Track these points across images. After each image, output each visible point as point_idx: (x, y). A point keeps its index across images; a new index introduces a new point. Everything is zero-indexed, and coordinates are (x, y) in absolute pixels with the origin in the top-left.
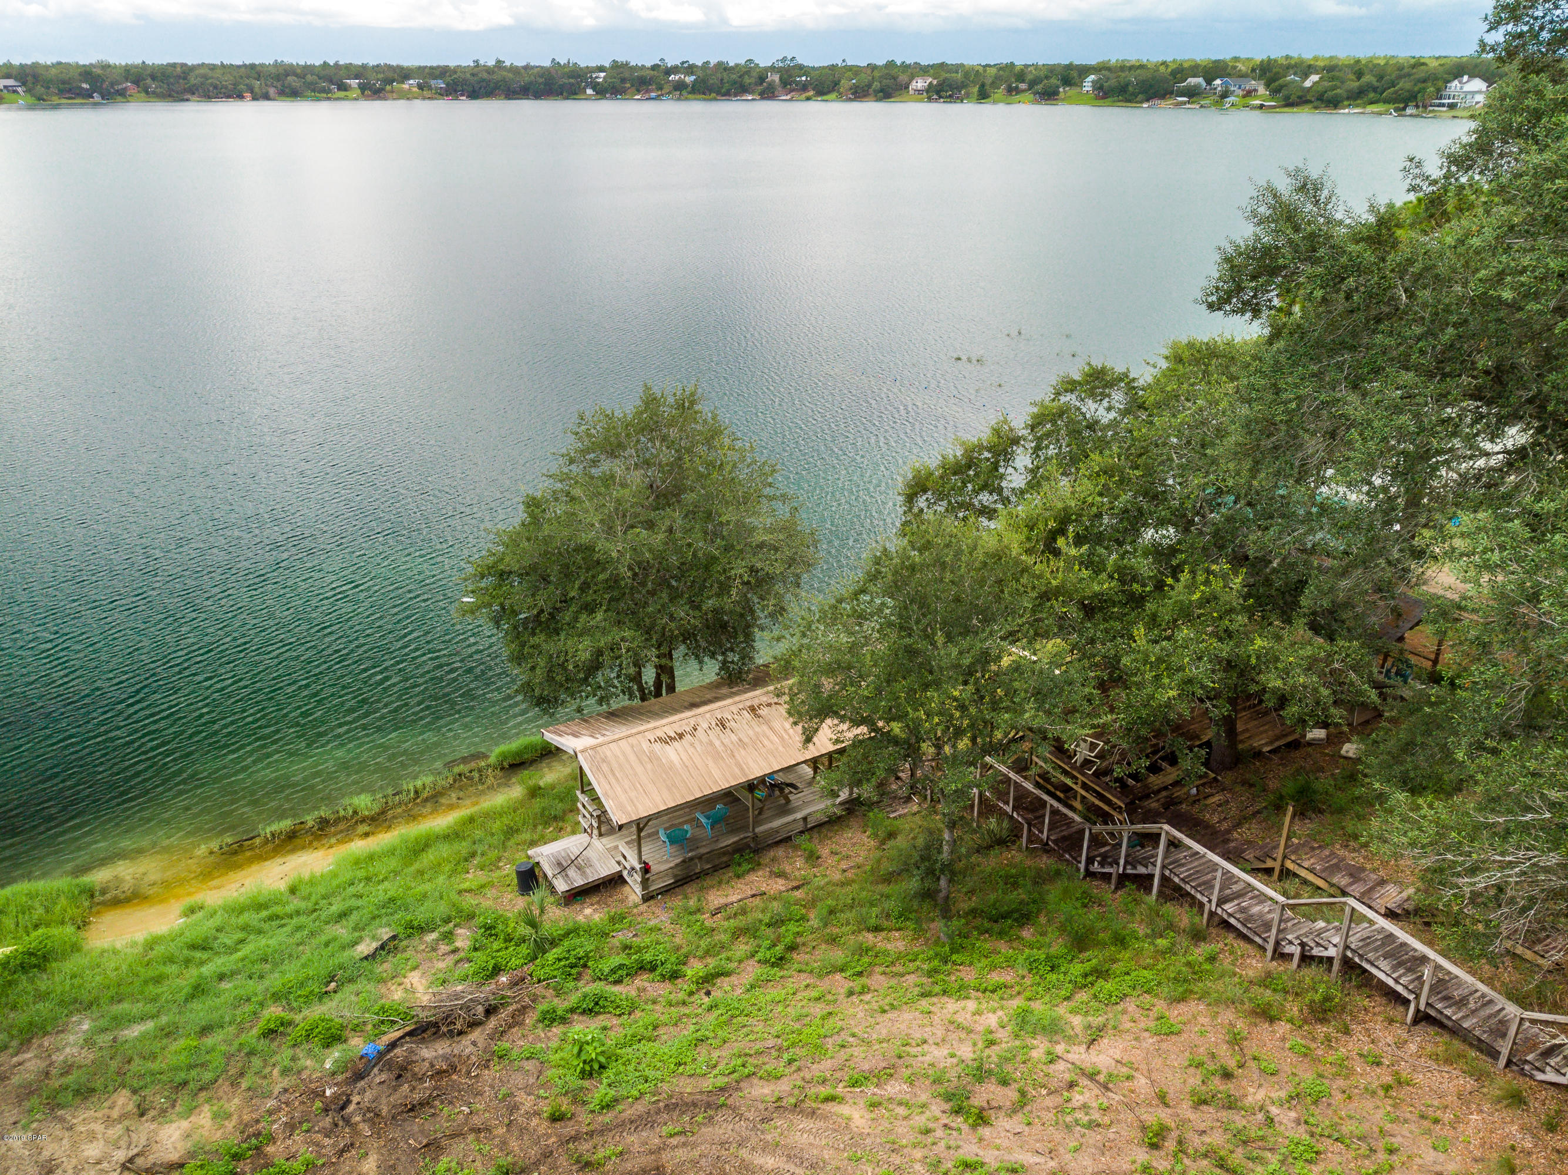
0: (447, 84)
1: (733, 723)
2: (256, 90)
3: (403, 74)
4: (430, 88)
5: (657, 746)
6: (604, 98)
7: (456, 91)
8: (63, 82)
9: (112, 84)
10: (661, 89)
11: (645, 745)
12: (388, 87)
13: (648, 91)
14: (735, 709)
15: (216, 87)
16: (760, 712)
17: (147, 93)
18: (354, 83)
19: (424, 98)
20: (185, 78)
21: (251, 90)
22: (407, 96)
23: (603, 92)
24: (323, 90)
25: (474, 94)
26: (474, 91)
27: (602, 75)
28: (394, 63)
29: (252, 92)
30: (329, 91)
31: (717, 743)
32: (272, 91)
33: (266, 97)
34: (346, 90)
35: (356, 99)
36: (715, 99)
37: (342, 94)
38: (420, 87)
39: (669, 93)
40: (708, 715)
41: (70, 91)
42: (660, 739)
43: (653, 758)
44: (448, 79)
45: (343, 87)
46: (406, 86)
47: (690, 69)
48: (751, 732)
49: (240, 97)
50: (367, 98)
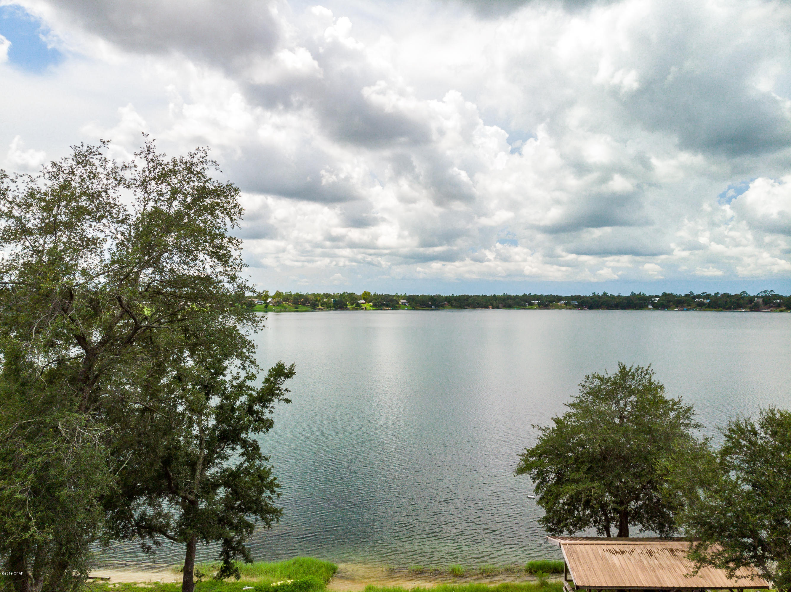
0: (579, 303)
1: (657, 555)
2: (494, 305)
3: (559, 299)
4: (570, 304)
5: (608, 554)
6: (658, 309)
7: (582, 306)
8: (423, 302)
9: (440, 303)
10: (690, 306)
11: (600, 551)
12: (551, 304)
13: (682, 307)
14: (660, 547)
15: (478, 304)
16: (677, 553)
17: (452, 306)
18: (536, 302)
19: (567, 309)
20: (467, 300)
21: (492, 305)
22: (560, 308)
23: (657, 307)
24: (522, 305)
25: (591, 307)
26: (591, 306)
27: (657, 299)
28: (555, 294)
29: (492, 306)
30: (525, 306)
31: (645, 562)
32: (500, 305)
33: (498, 308)
34: (532, 305)
35: (535, 309)
36: (722, 311)
37: (530, 307)
38: (566, 304)
39: (694, 308)
40: (642, 546)
41: (424, 305)
42: (610, 551)
43: (603, 558)
44: (580, 301)
45: (531, 304)
46: (559, 304)
47: (708, 296)
48: (668, 563)
49: (487, 307)
50: (541, 308)
